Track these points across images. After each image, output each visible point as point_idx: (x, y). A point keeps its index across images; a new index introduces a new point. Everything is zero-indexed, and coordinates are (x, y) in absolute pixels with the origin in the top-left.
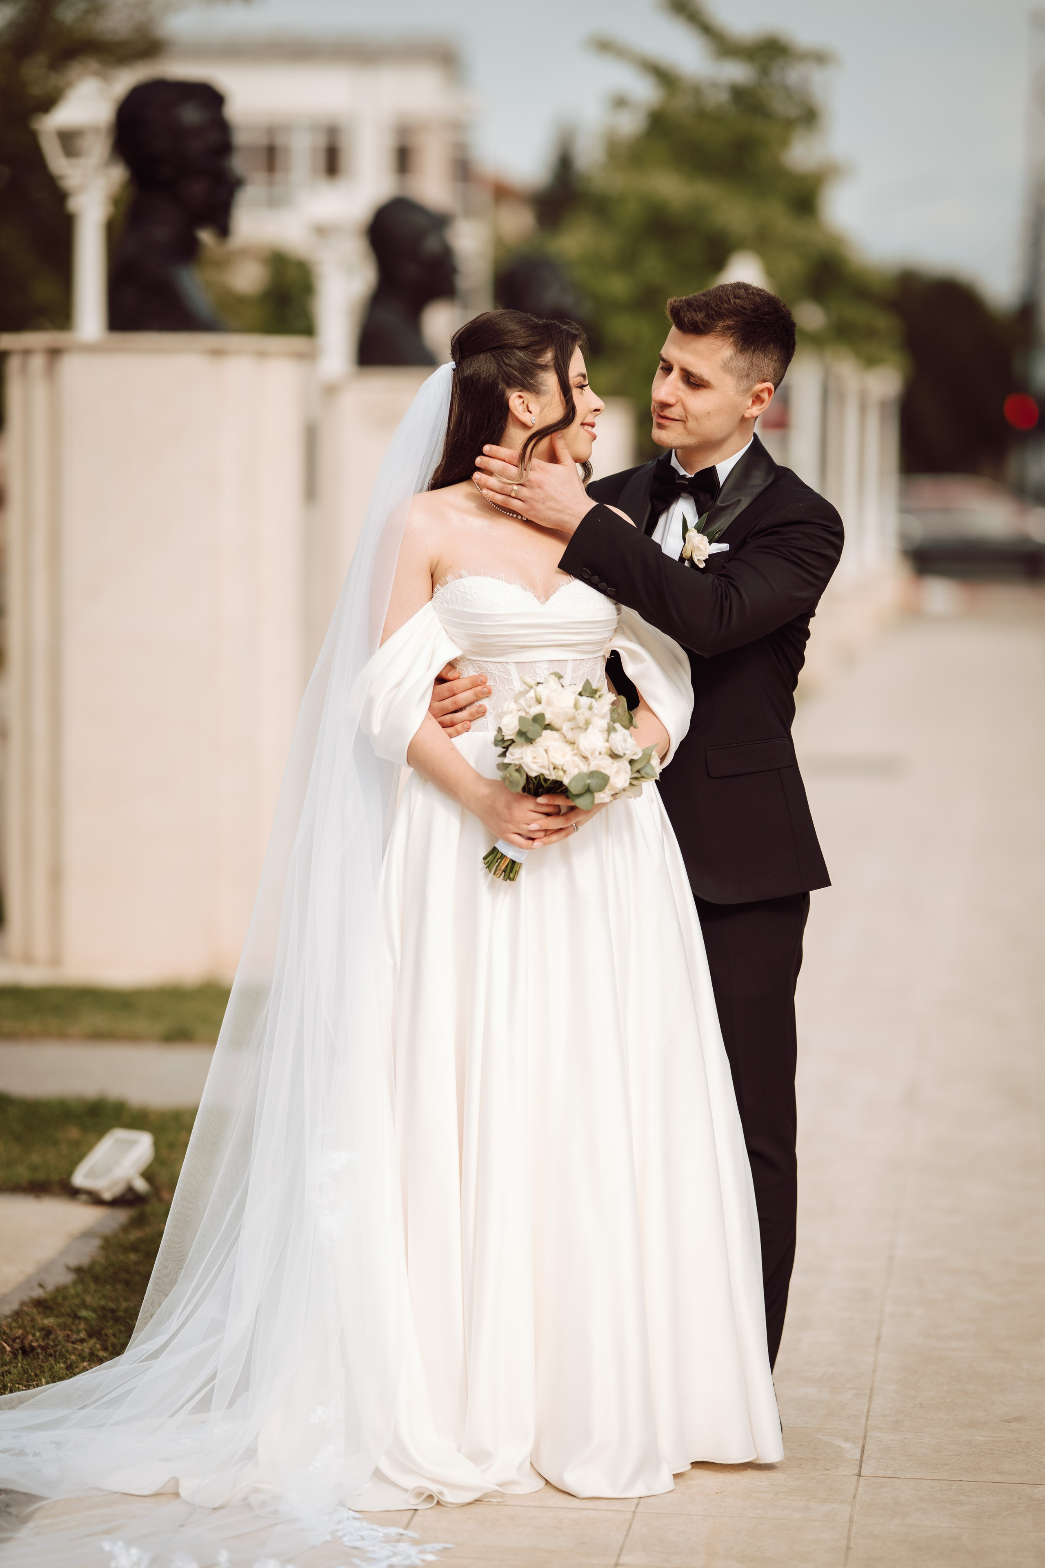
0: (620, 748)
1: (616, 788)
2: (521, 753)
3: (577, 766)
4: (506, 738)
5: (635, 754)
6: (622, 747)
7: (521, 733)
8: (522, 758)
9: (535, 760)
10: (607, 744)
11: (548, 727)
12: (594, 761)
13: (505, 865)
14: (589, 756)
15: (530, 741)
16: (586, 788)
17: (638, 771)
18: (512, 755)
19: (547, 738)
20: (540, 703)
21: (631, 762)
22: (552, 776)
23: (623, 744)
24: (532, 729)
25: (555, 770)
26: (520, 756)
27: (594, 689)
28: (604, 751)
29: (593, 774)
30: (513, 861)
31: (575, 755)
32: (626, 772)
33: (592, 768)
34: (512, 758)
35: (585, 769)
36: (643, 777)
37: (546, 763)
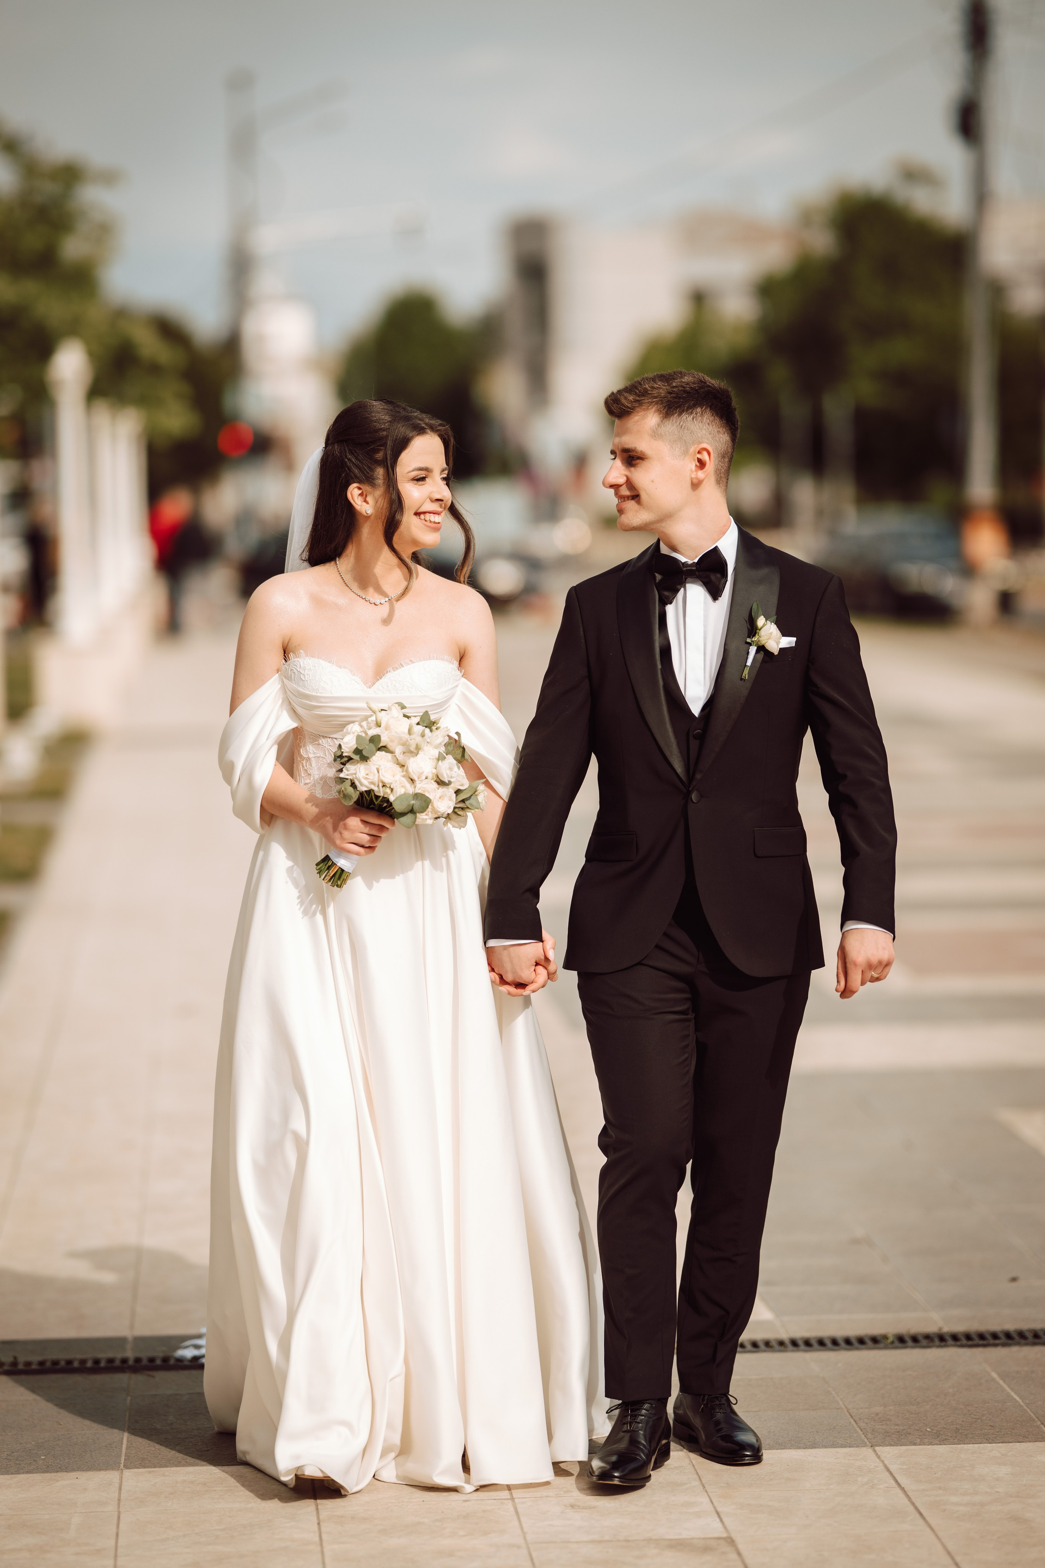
0: (445, 775)
1: (439, 812)
2: (355, 770)
3: (402, 786)
4: (344, 754)
5: (462, 785)
6: (447, 774)
7: (357, 751)
8: (355, 774)
9: (367, 776)
10: (434, 771)
11: (384, 748)
12: (420, 783)
13: (334, 872)
14: (415, 778)
15: (364, 759)
16: (410, 808)
17: (463, 801)
18: (348, 771)
19: (380, 759)
20: (380, 727)
21: (458, 792)
22: (381, 792)
23: (448, 772)
24: (367, 749)
25: (384, 788)
26: (355, 772)
27: (431, 721)
28: (430, 776)
29: (417, 796)
30: (342, 869)
31: (404, 776)
32: (450, 800)
33: (417, 791)
34: (347, 773)
35: (411, 790)
36: (468, 808)
37: (376, 780)
